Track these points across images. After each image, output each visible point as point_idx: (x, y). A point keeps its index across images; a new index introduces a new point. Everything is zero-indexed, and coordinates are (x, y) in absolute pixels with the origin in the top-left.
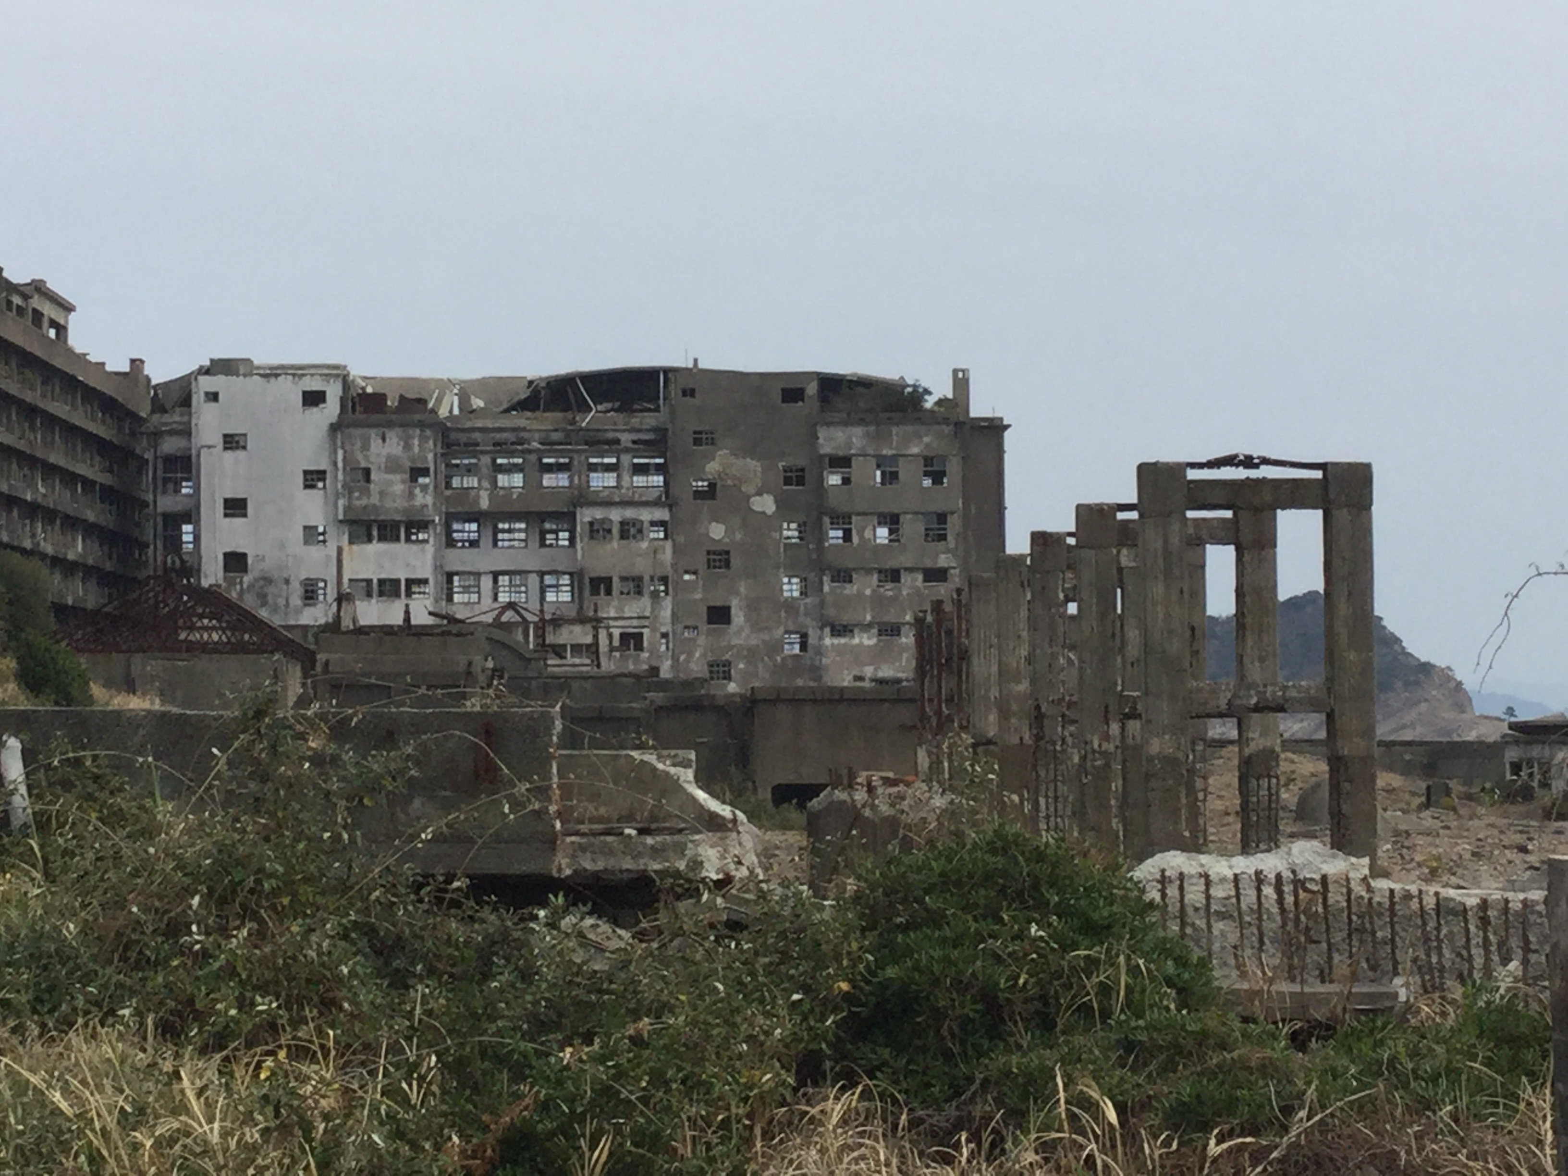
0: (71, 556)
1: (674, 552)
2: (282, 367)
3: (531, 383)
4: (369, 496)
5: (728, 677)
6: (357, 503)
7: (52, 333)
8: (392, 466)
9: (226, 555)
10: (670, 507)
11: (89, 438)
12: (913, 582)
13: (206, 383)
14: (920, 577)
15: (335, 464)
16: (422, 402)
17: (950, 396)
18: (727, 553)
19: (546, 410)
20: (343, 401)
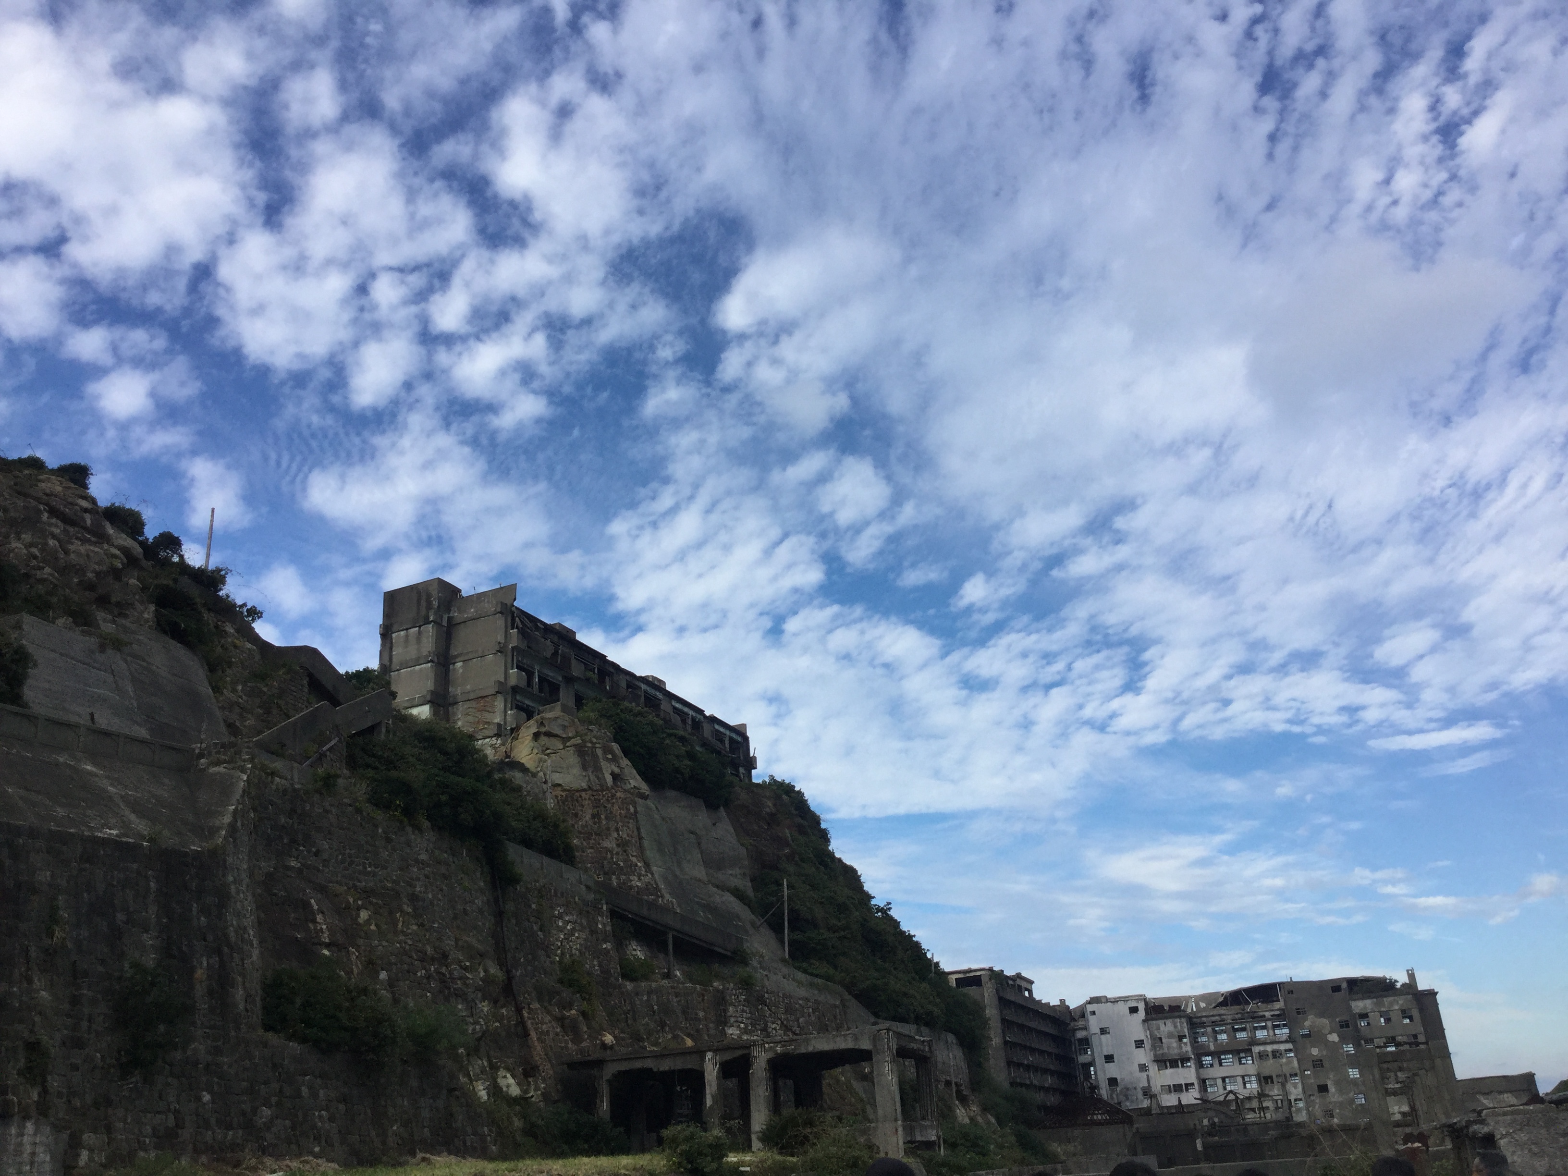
0: (1046, 1085)
1: (1299, 1063)
2: (1119, 998)
3: (1223, 995)
4: (1163, 1049)
6: (1158, 1052)
7: (1027, 993)
8: (1170, 1035)
9: (1109, 1079)
10: (1292, 1042)
11: (1046, 1034)
13: (1090, 1008)
15: (1147, 1036)
16: (1179, 1007)
18: (1321, 1060)
19: (1231, 1005)
20: (1146, 1010)
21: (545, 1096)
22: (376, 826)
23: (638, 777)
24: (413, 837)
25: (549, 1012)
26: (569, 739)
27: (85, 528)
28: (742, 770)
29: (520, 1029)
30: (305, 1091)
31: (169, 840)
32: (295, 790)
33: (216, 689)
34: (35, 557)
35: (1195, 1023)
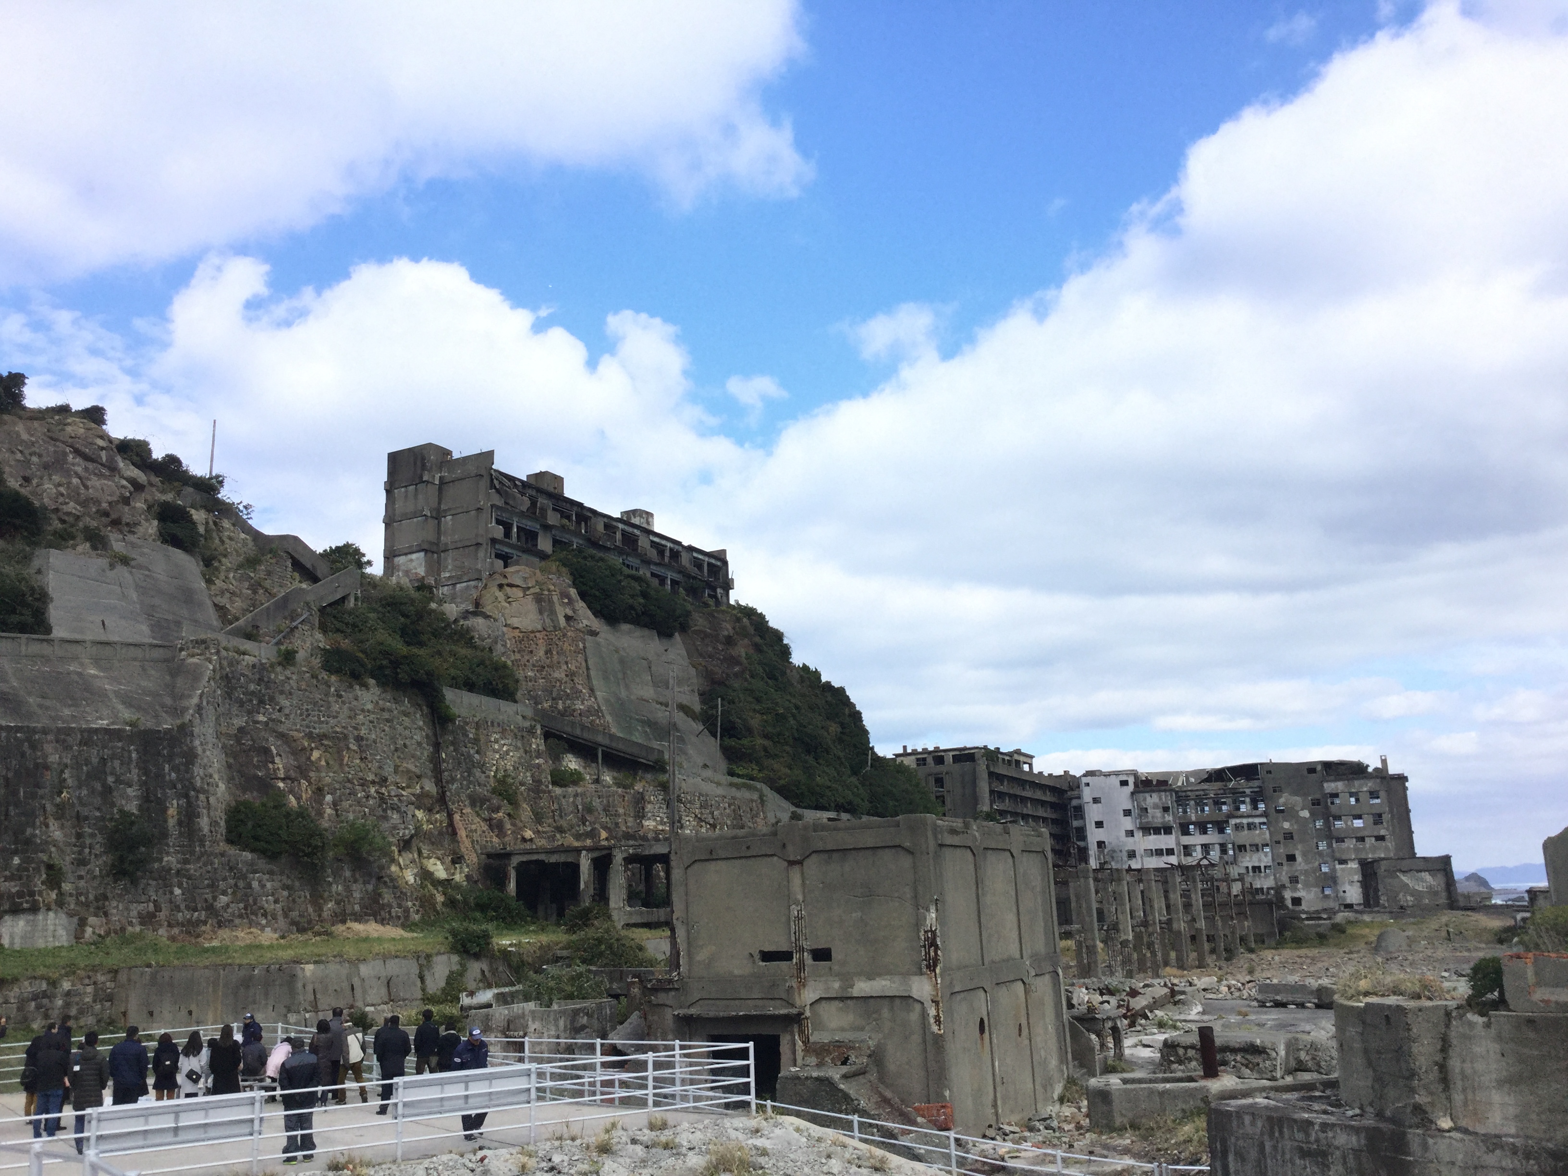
1: (1270, 834)
2: (1113, 772)
3: (1208, 771)
4: (1148, 818)
5: (1297, 882)
6: (1144, 821)
7: (1025, 767)
8: (1156, 806)
9: (1098, 842)
10: (1267, 816)
11: (1043, 803)
12: (1370, 842)
13: (1085, 780)
14: (1373, 839)
15: (1134, 807)
16: (1166, 782)
17: (1380, 766)
18: (1292, 833)
19: (1216, 781)
20: (1136, 785)
21: (468, 877)
22: (330, 687)
23: (592, 616)
24: (359, 693)
25: (478, 815)
26: (529, 588)
27: (102, 465)
28: (719, 591)
29: (450, 830)
30: (255, 884)
31: (147, 723)
32: (262, 664)
33: (209, 582)
34: (62, 495)
35: (1181, 798)
